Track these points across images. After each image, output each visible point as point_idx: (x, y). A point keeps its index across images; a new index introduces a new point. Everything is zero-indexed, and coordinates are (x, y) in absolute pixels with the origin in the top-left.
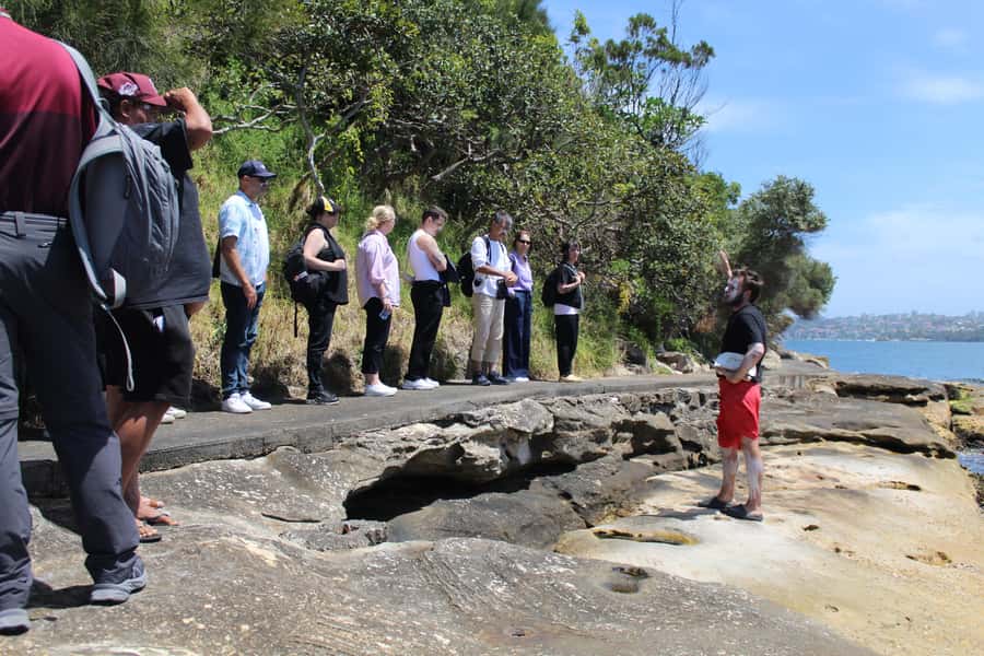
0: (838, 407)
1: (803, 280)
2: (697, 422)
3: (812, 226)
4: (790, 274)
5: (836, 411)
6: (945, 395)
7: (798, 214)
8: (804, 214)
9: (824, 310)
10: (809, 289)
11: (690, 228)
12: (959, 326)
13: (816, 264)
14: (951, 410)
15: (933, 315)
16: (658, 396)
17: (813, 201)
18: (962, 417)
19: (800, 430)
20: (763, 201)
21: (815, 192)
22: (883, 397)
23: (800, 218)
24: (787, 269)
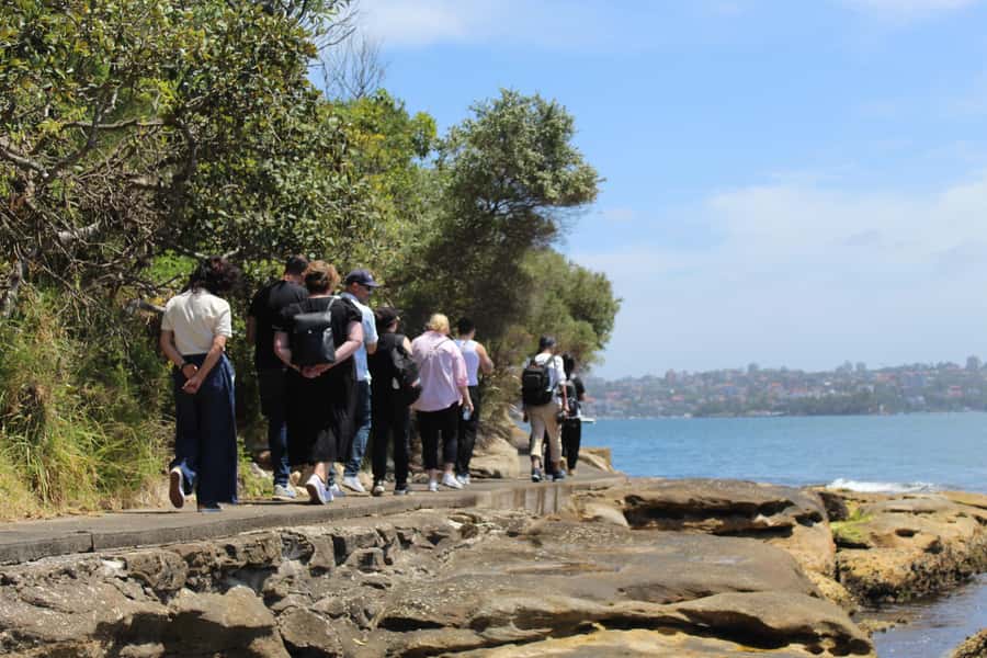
0: (628, 550)
1: (560, 306)
2: (325, 604)
3: (570, 192)
4: (532, 290)
5: (626, 559)
6: (824, 515)
7: (541, 168)
8: (554, 170)
9: (601, 362)
10: (571, 322)
11: (322, 188)
12: (827, 388)
13: (582, 274)
14: (835, 540)
15: (784, 371)
16: (231, 550)
17: (574, 143)
18: (855, 553)
19: (552, 609)
20: (474, 141)
21: (575, 126)
22: (712, 522)
23: (547, 175)
24: (525, 280)
